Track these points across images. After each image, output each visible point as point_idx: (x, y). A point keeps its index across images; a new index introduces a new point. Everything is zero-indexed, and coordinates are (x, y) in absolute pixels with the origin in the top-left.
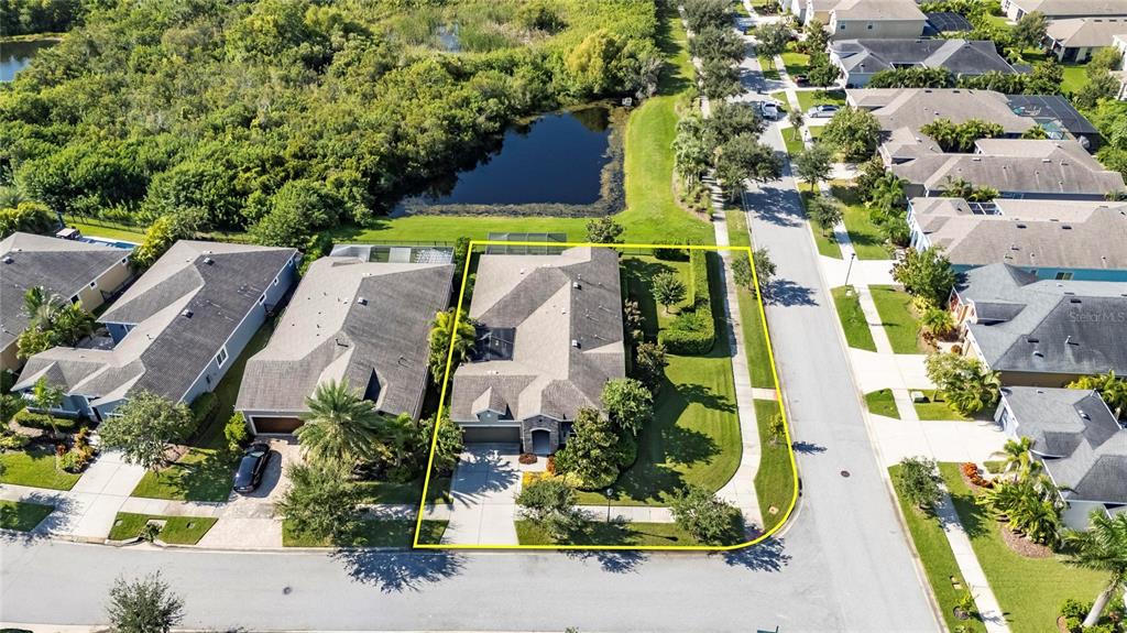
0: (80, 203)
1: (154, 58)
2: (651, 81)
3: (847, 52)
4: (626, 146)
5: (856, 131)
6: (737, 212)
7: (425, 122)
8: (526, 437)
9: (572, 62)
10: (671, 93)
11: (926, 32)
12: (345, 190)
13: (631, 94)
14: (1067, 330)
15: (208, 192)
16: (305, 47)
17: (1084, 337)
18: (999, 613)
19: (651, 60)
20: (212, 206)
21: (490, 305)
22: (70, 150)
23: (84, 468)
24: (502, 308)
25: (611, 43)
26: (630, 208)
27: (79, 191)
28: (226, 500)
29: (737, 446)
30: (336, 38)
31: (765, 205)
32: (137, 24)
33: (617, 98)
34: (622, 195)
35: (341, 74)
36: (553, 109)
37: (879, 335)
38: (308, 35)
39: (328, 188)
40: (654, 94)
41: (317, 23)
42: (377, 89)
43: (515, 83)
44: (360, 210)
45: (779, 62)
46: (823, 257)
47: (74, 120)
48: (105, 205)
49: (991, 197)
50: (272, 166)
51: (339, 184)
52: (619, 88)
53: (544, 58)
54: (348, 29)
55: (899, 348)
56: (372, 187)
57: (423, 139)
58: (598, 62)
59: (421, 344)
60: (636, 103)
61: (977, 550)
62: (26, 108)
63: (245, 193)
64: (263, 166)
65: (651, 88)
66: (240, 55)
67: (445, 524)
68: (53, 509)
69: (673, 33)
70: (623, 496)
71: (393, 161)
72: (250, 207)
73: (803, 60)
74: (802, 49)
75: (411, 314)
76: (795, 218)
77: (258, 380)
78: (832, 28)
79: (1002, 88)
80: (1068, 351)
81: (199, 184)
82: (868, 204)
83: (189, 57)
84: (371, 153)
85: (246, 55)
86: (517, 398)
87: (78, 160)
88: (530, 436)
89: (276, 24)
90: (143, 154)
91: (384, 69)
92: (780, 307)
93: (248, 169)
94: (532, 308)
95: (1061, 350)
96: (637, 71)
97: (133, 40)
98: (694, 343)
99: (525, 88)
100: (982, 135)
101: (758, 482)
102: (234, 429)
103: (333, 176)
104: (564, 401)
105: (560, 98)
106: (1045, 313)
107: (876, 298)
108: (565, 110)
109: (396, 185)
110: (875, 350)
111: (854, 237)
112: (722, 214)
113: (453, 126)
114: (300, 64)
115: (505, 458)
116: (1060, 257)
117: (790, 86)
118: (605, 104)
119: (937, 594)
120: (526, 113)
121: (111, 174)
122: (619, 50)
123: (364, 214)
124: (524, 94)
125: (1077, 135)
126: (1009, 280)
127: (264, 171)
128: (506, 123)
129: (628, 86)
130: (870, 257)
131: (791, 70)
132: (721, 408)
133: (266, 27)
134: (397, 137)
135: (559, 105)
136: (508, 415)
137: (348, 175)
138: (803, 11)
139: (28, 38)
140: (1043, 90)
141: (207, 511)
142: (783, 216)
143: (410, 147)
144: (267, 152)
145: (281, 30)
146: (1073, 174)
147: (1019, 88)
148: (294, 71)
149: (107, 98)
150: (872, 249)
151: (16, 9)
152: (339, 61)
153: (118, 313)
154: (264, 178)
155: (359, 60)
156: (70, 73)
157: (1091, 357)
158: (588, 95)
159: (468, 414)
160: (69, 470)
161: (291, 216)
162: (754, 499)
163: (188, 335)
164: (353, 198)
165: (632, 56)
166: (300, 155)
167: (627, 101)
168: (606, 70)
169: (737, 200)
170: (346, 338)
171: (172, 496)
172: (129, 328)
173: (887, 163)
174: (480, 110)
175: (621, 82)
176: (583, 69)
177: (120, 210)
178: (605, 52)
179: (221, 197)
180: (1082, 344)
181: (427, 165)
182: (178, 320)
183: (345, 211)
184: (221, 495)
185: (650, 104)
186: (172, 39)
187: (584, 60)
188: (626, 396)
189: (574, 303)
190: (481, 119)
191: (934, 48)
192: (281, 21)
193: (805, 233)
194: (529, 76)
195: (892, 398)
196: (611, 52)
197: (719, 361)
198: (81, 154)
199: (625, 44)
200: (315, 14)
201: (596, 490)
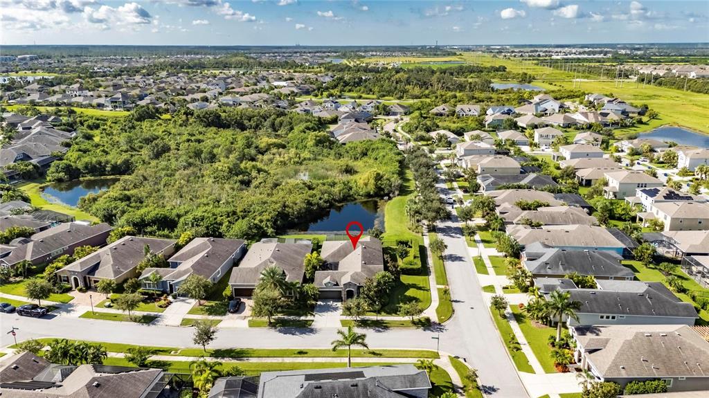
0: (149, 229)
1: (173, 182)
2: (397, 190)
3: (485, 179)
4: (386, 213)
5: (485, 203)
6: (433, 233)
7: (297, 201)
8: (344, 295)
9: (361, 183)
10: (406, 195)
11: (521, 173)
12: (264, 223)
13: (388, 195)
14: (560, 259)
15: (206, 223)
16: (240, 177)
17: (567, 262)
18: (526, 342)
19: (396, 180)
20: (207, 228)
21: (328, 254)
22: (143, 211)
23: (167, 306)
24: (333, 255)
25: (378, 174)
26: (387, 232)
27: (149, 224)
28: (225, 315)
29: (430, 301)
30: (254, 173)
31: (446, 231)
32: (163, 169)
33: (382, 197)
34: (384, 228)
35: (256, 187)
36: (352, 201)
37: (491, 270)
38: (242, 172)
39: (256, 222)
40: (398, 195)
41: (246, 168)
42: (274, 192)
43: (336, 189)
44: (270, 231)
45: (455, 185)
46: (470, 248)
47: (141, 202)
48: (159, 229)
49: (540, 225)
50: (232, 215)
51: (261, 221)
52: (382, 193)
53: (348, 182)
54: (259, 171)
55: (498, 274)
56: (275, 223)
57: (296, 208)
58: (372, 181)
59: (301, 266)
60: (390, 198)
61: (520, 327)
62: (121, 197)
63: (221, 224)
64: (228, 214)
65: (397, 193)
66: (212, 180)
67: (313, 321)
68: (157, 318)
69: (407, 175)
70: (383, 313)
71: (282, 215)
72: (223, 228)
73: (466, 184)
74: (466, 180)
75: (296, 256)
76: (458, 235)
77: (238, 274)
78: (479, 171)
79: (552, 191)
80: (561, 267)
81: (202, 220)
82: (490, 231)
83: (188, 181)
84: (274, 210)
85: (214, 180)
86: (340, 279)
87: (148, 212)
88: (346, 293)
89: (229, 168)
90: (175, 212)
91: (276, 185)
92: (450, 262)
93: (222, 216)
94: (346, 255)
95: (558, 267)
96: (390, 186)
97: (163, 175)
98: (413, 269)
99: (340, 191)
100: (540, 206)
101: (437, 310)
102: (228, 292)
103: (259, 218)
104: (359, 278)
105: (356, 197)
106: (552, 254)
107: (491, 260)
108: (357, 201)
109: (284, 225)
110: (488, 274)
111: (483, 241)
112: (427, 234)
113: (309, 203)
114: (238, 184)
115: (335, 303)
116: (564, 242)
117: (460, 194)
118: (376, 199)
119: (504, 338)
120: (339, 201)
121: (163, 218)
122: (382, 177)
123: (272, 232)
124: (340, 194)
125: (583, 207)
126: (541, 246)
127: (228, 217)
128: (332, 206)
129: (386, 191)
130: (490, 247)
131: (460, 188)
132: (424, 290)
133: (224, 169)
134: (285, 206)
135: (355, 199)
136: (337, 285)
137: (265, 217)
138: (467, 166)
139: (108, 177)
140: (570, 192)
141: (218, 318)
142: (453, 235)
143: (290, 210)
144: (229, 210)
145: (230, 171)
146: (576, 217)
147: (560, 191)
148: (236, 186)
149: (154, 194)
150: (490, 245)
151: (105, 165)
152: (255, 183)
153: (176, 258)
154: (229, 219)
155: (265, 181)
156: (135, 187)
157: (570, 269)
158: (368, 195)
159: (321, 284)
160: (161, 307)
161: (244, 227)
162: (435, 314)
163: (207, 262)
164: (267, 226)
165: (388, 179)
166: (244, 211)
167: (386, 198)
168: (376, 185)
169: (433, 229)
170: (272, 260)
171: (203, 314)
172: (180, 263)
173: (498, 214)
174: (320, 199)
175: (383, 190)
176: (366, 185)
177: (166, 232)
178: (376, 178)
179: (211, 225)
180: (566, 265)
181: (297, 218)
182: (203, 257)
183: (264, 231)
184: (224, 314)
185: (396, 199)
186: (180, 175)
187: (366, 181)
188: (383, 277)
189: (363, 252)
190: (321, 202)
191: (524, 178)
192: (231, 166)
193: (462, 240)
194: (341, 188)
195: (494, 288)
196: (378, 177)
197: (423, 277)
198: (150, 211)
199: (385, 175)
200: (246, 164)
201: (372, 312)
